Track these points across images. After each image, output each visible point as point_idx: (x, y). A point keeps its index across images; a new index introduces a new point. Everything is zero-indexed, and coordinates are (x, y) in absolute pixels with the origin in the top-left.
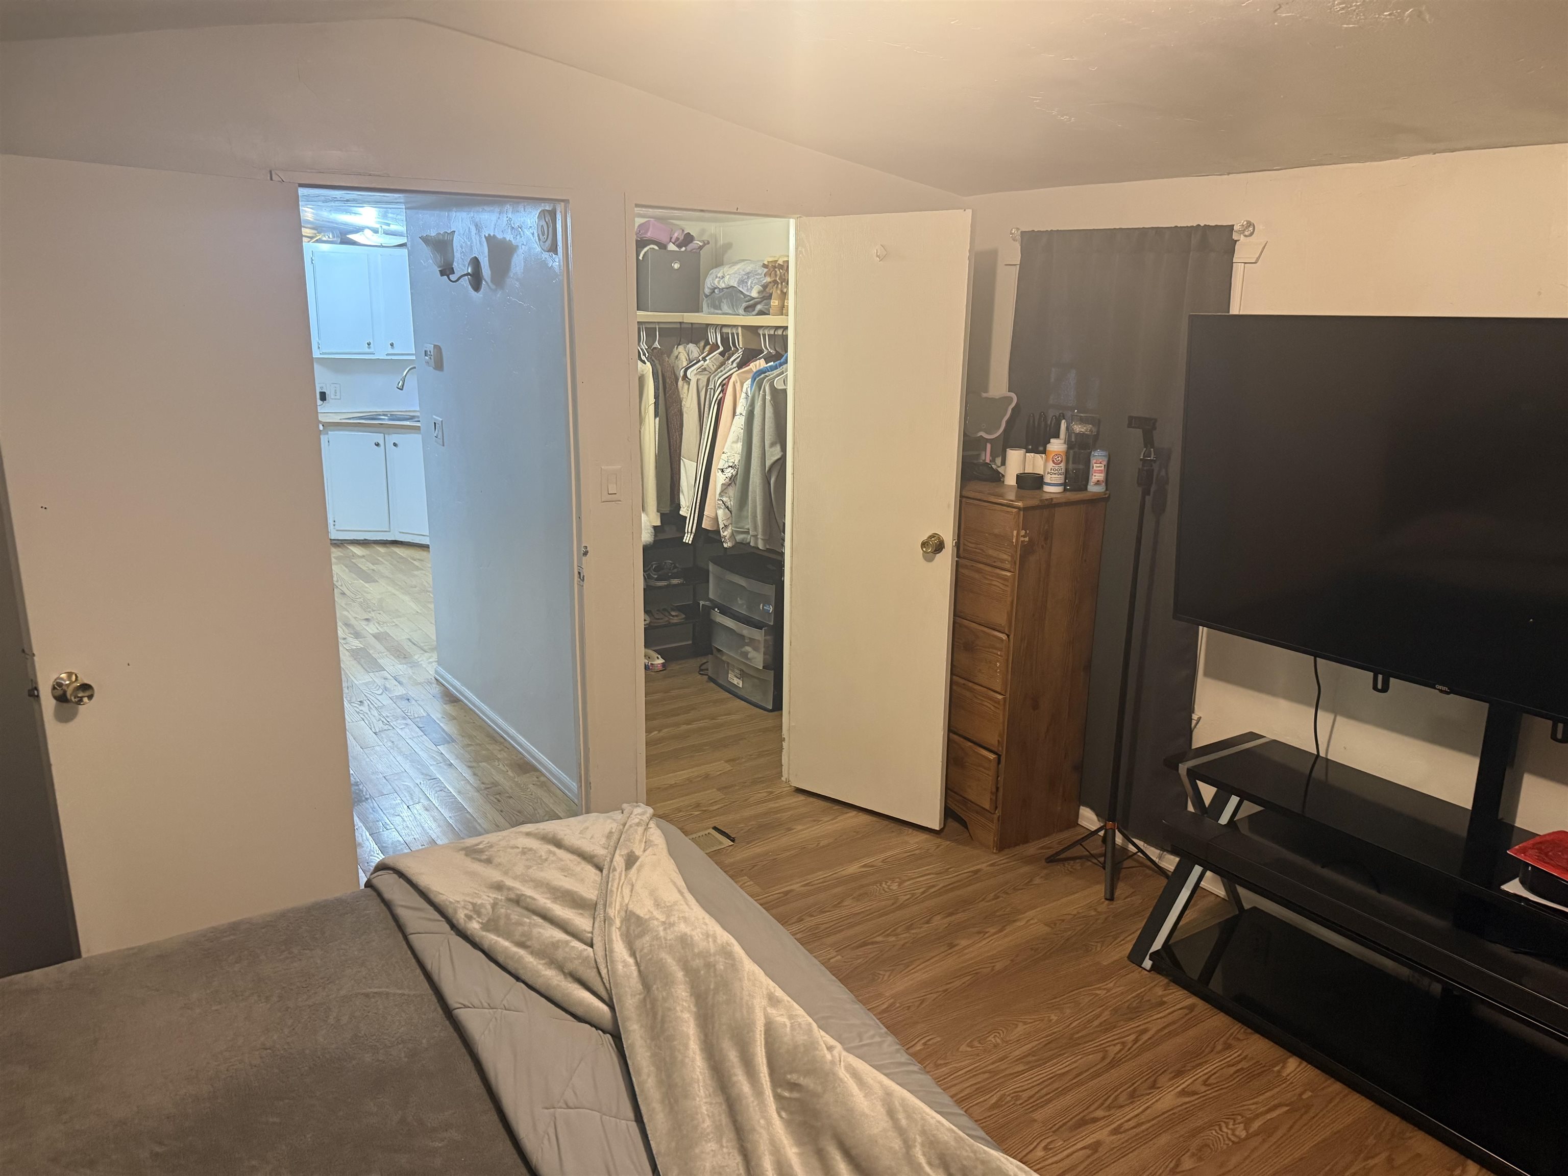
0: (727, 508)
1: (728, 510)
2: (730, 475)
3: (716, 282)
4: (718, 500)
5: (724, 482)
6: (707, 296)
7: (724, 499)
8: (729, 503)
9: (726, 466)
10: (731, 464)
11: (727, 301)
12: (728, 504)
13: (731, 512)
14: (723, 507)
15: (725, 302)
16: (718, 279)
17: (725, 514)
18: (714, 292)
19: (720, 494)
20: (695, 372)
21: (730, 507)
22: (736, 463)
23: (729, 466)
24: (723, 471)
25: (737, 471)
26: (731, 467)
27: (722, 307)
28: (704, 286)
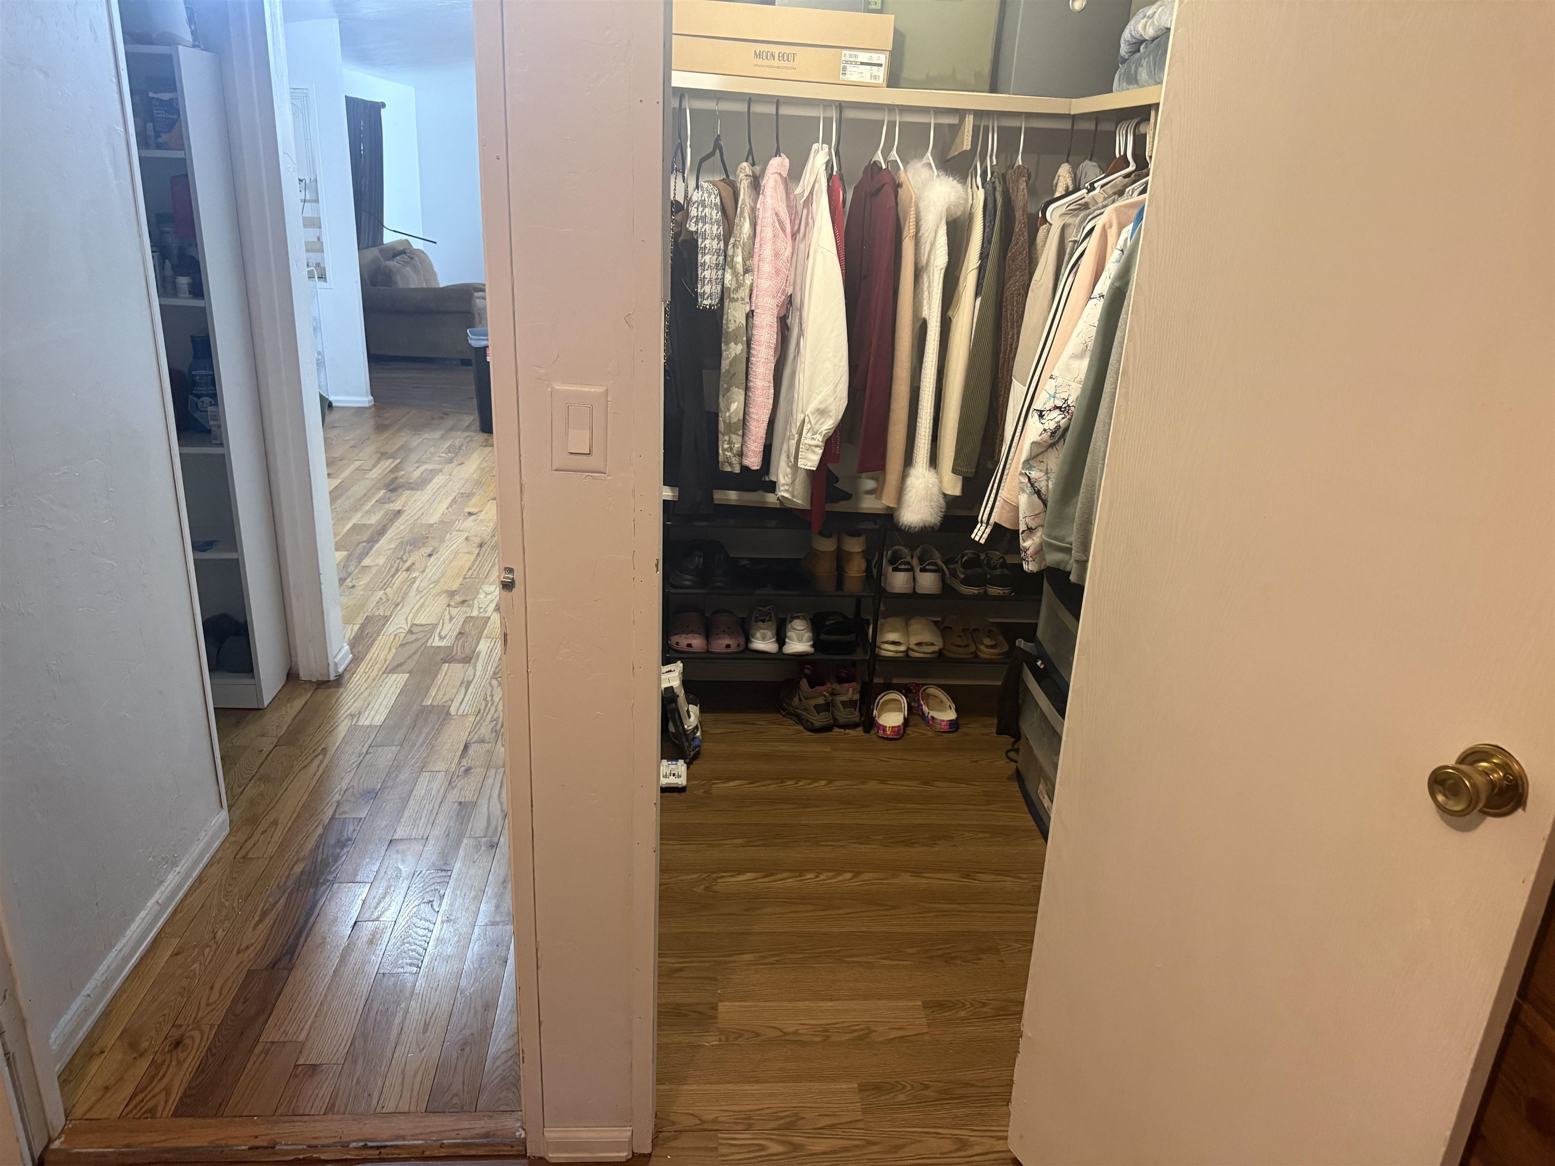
0: (1038, 493)
1: (1040, 497)
2: (1052, 425)
3: (1140, 28)
4: (1021, 474)
5: (1037, 438)
6: (1124, 61)
7: (1034, 474)
8: (1043, 484)
9: (1050, 405)
10: (1059, 404)
11: (1148, 62)
12: (1042, 485)
13: (1045, 503)
14: (1029, 489)
15: (1145, 65)
16: (1145, 20)
17: (1030, 504)
18: (1138, 50)
19: (1027, 462)
20: (1064, 210)
21: (1043, 490)
22: (1069, 402)
23: (1056, 408)
24: (1041, 416)
25: (1070, 420)
26: (1060, 408)
27: (1139, 77)
28: (1122, 41)
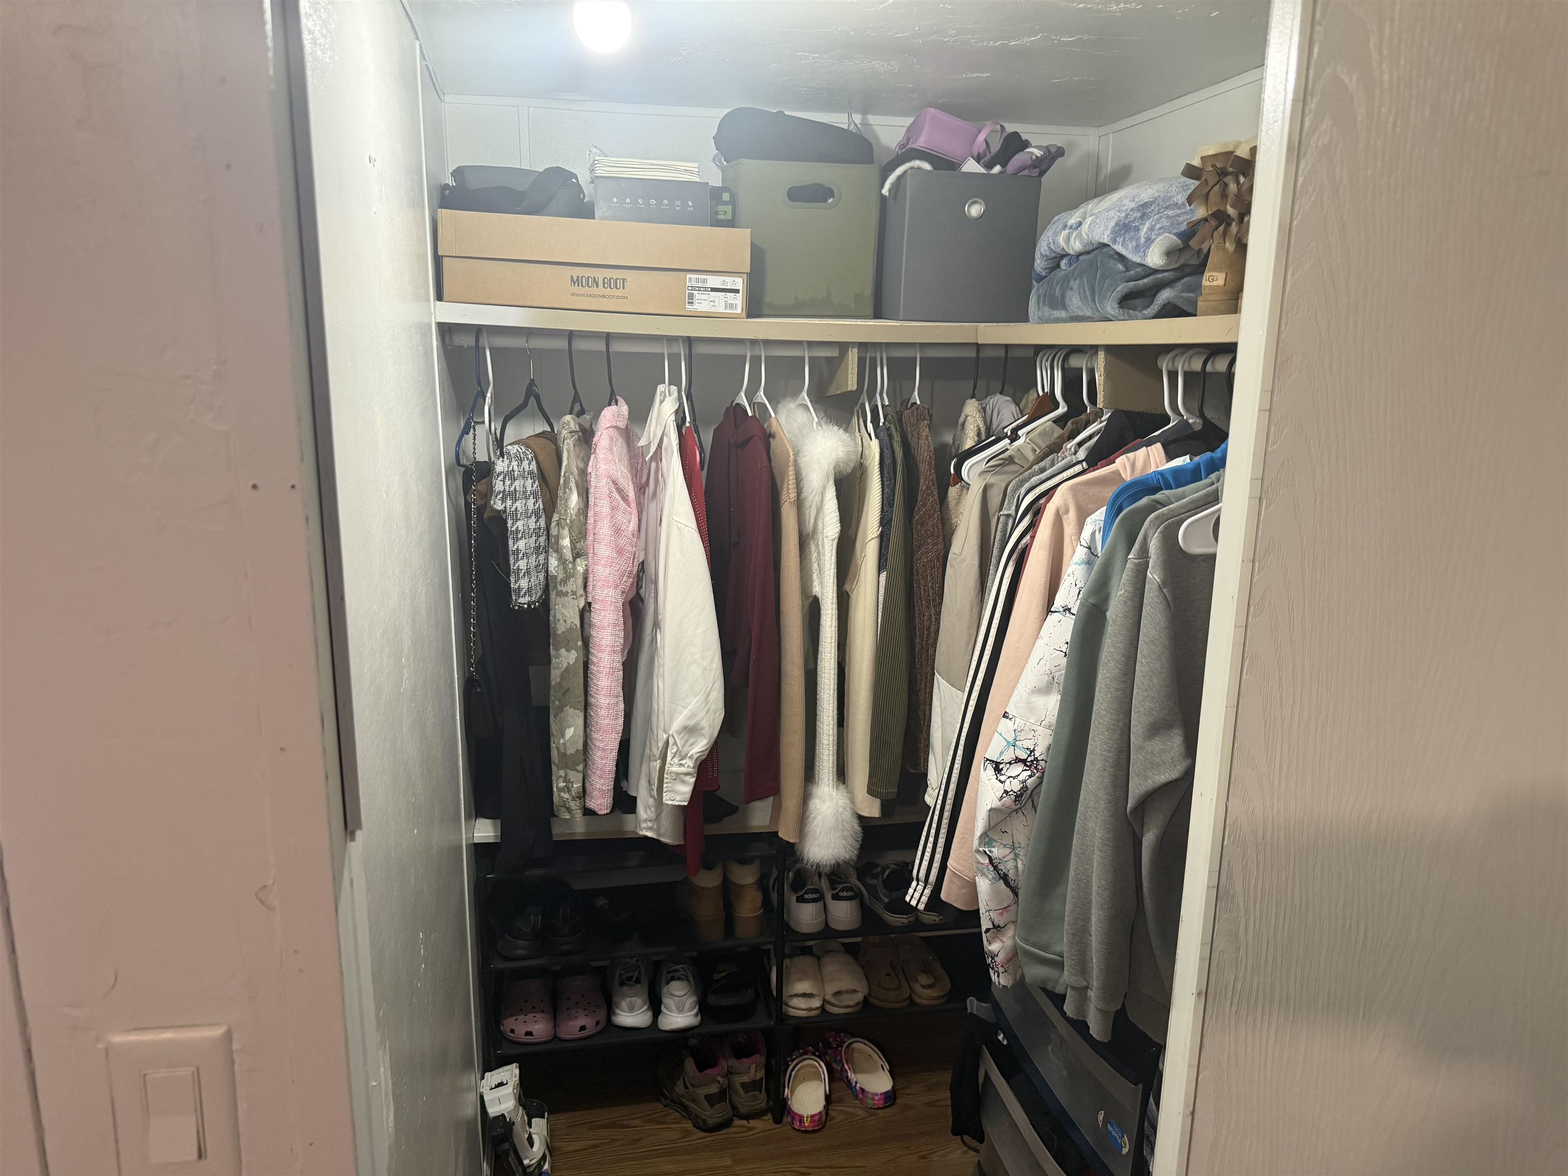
0: (1005, 878)
1: (1007, 883)
2: (1016, 786)
3: (1061, 240)
4: (978, 851)
5: (996, 804)
6: (1040, 279)
7: (997, 852)
8: (1010, 865)
9: (1009, 756)
10: (1023, 756)
11: (1081, 285)
12: (1008, 867)
13: (1015, 891)
14: (992, 874)
15: (1076, 287)
16: (1067, 231)
17: (995, 894)
18: (1058, 266)
19: (984, 835)
20: (983, 466)
21: (1011, 874)
22: (1037, 754)
23: (1018, 760)
24: (998, 769)
25: (1041, 778)
26: (1024, 761)
27: (1068, 301)
28: (1038, 255)
